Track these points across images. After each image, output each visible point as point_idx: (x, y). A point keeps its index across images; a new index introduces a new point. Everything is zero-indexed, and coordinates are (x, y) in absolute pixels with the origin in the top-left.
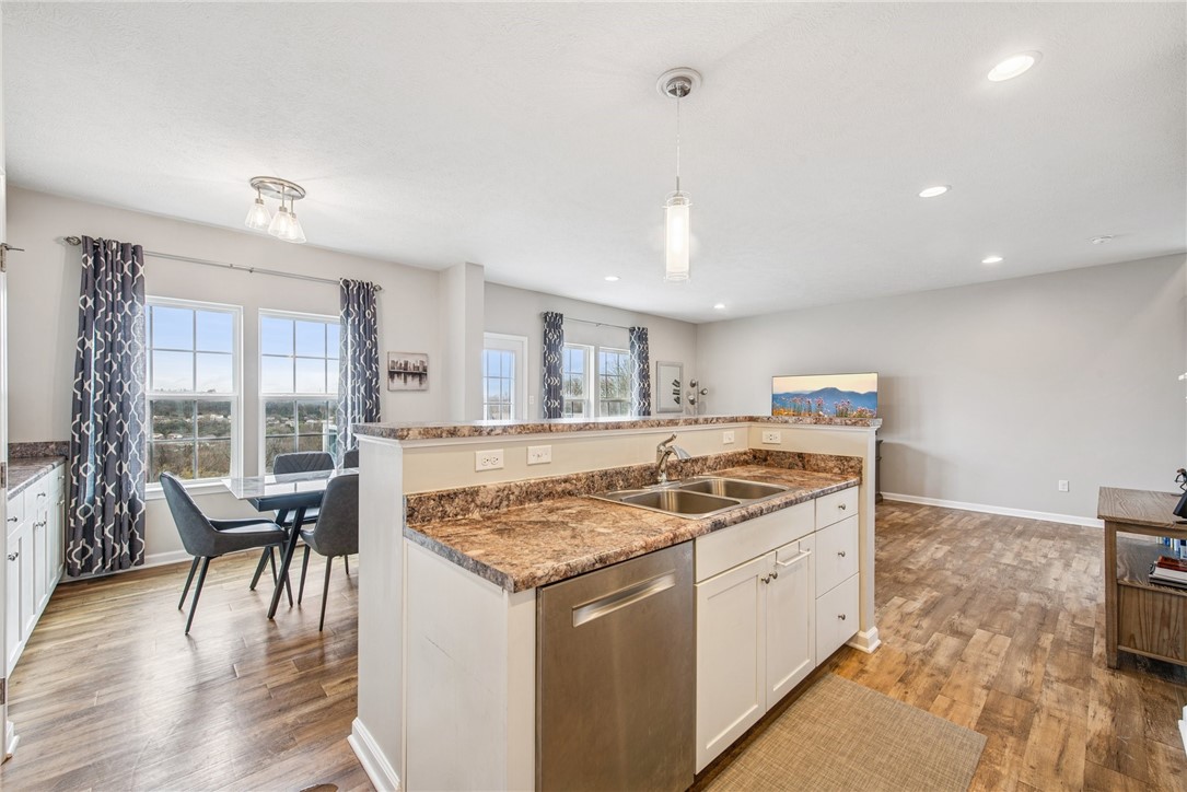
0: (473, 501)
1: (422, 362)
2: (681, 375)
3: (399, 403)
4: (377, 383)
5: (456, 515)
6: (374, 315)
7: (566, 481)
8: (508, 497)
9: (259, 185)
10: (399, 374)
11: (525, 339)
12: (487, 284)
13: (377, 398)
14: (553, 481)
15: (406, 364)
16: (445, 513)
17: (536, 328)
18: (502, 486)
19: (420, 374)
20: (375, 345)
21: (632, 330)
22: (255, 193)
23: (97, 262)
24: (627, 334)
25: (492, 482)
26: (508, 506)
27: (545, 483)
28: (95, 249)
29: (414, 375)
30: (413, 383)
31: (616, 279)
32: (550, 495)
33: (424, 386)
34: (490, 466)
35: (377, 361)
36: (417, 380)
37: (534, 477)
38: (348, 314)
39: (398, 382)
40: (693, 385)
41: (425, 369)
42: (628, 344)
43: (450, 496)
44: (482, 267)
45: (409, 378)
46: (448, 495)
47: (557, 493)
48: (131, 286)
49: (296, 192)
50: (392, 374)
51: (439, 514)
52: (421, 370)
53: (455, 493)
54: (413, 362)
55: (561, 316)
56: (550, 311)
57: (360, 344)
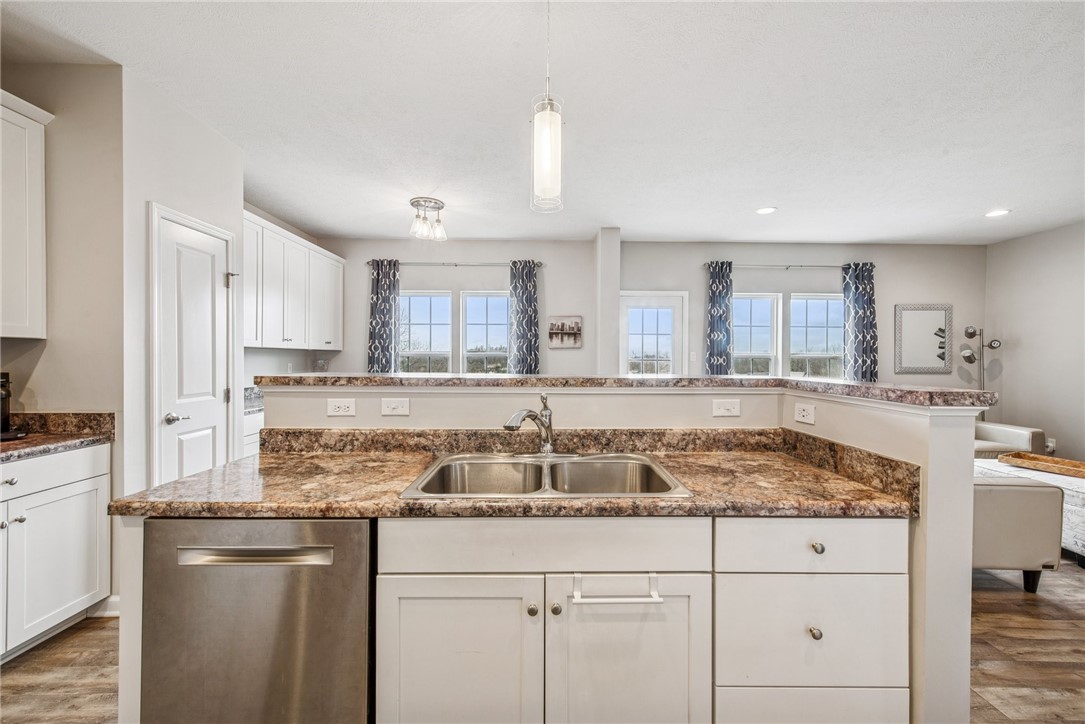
0: (317, 441)
1: (577, 323)
2: (949, 320)
3: (557, 359)
4: (535, 342)
5: (301, 451)
6: (535, 287)
7: (419, 435)
8: (352, 442)
9: (415, 203)
10: (557, 334)
11: (686, 294)
12: (624, 244)
13: (536, 355)
14: (403, 434)
15: (563, 325)
16: (291, 449)
17: (699, 281)
18: (345, 432)
19: (576, 334)
20: (535, 311)
21: (846, 269)
22: (414, 211)
23: (378, 274)
24: (839, 274)
25: (339, 427)
26: (352, 450)
27: (393, 435)
28: (377, 265)
29: (569, 334)
30: (569, 342)
31: (772, 210)
32: (400, 447)
33: (578, 345)
34: (341, 413)
35: (537, 324)
36: (572, 340)
37: (382, 426)
38: (515, 288)
39: (556, 342)
40: (971, 335)
41: (579, 330)
42: (839, 285)
43: (297, 434)
44: (619, 229)
45: (566, 338)
46: (294, 433)
47: (409, 445)
48: (393, 286)
49: (439, 206)
50: (551, 335)
51: (287, 447)
52: (575, 330)
53: (300, 432)
54: (569, 323)
55: (730, 264)
56: (715, 261)
57: (524, 312)
